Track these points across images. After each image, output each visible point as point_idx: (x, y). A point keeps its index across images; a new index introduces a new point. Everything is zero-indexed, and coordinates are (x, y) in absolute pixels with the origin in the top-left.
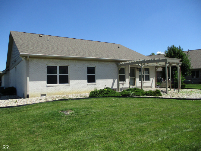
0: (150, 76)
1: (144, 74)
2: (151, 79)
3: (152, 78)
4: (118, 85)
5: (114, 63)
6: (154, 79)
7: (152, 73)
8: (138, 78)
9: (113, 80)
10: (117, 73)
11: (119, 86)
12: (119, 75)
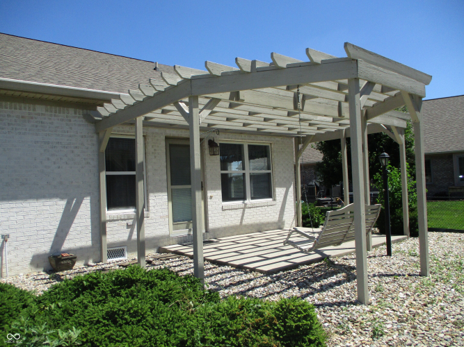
0: (275, 179)
1: (248, 173)
2: (279, 192)
3: (280, 186)
4: (99, 228)
5: (71, 111)
6: (292, 189)
7: (283, 167)
8: (214, 189)
9: (63, 203)
10: (94, 163)
11: (104, 233)
12: (103, 175)
